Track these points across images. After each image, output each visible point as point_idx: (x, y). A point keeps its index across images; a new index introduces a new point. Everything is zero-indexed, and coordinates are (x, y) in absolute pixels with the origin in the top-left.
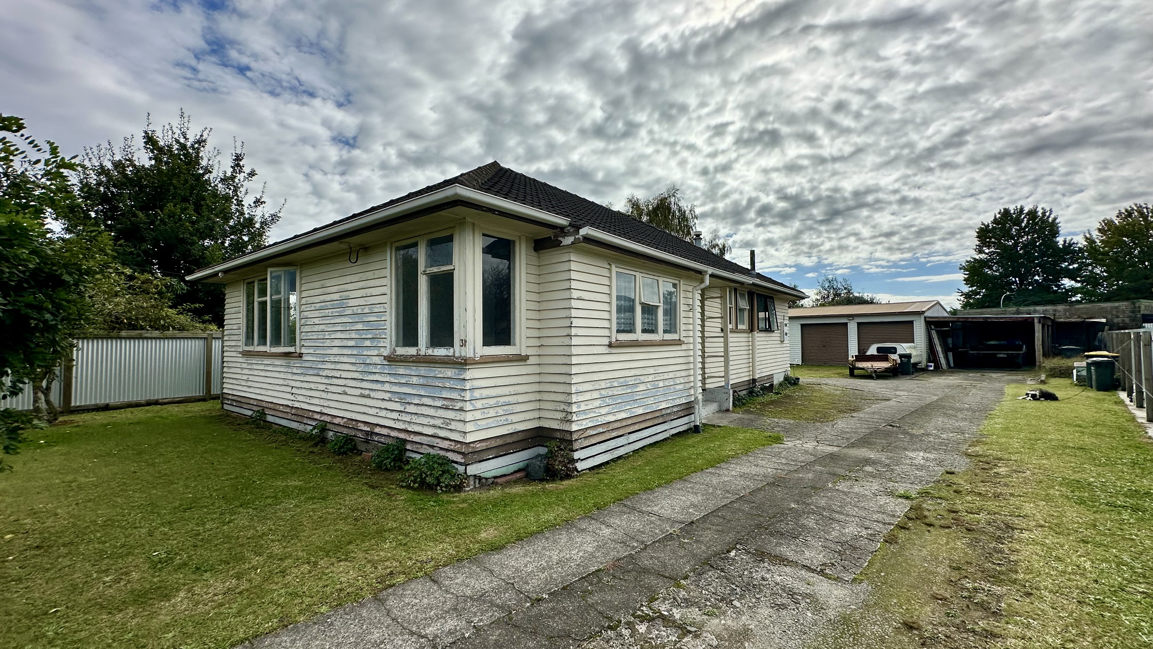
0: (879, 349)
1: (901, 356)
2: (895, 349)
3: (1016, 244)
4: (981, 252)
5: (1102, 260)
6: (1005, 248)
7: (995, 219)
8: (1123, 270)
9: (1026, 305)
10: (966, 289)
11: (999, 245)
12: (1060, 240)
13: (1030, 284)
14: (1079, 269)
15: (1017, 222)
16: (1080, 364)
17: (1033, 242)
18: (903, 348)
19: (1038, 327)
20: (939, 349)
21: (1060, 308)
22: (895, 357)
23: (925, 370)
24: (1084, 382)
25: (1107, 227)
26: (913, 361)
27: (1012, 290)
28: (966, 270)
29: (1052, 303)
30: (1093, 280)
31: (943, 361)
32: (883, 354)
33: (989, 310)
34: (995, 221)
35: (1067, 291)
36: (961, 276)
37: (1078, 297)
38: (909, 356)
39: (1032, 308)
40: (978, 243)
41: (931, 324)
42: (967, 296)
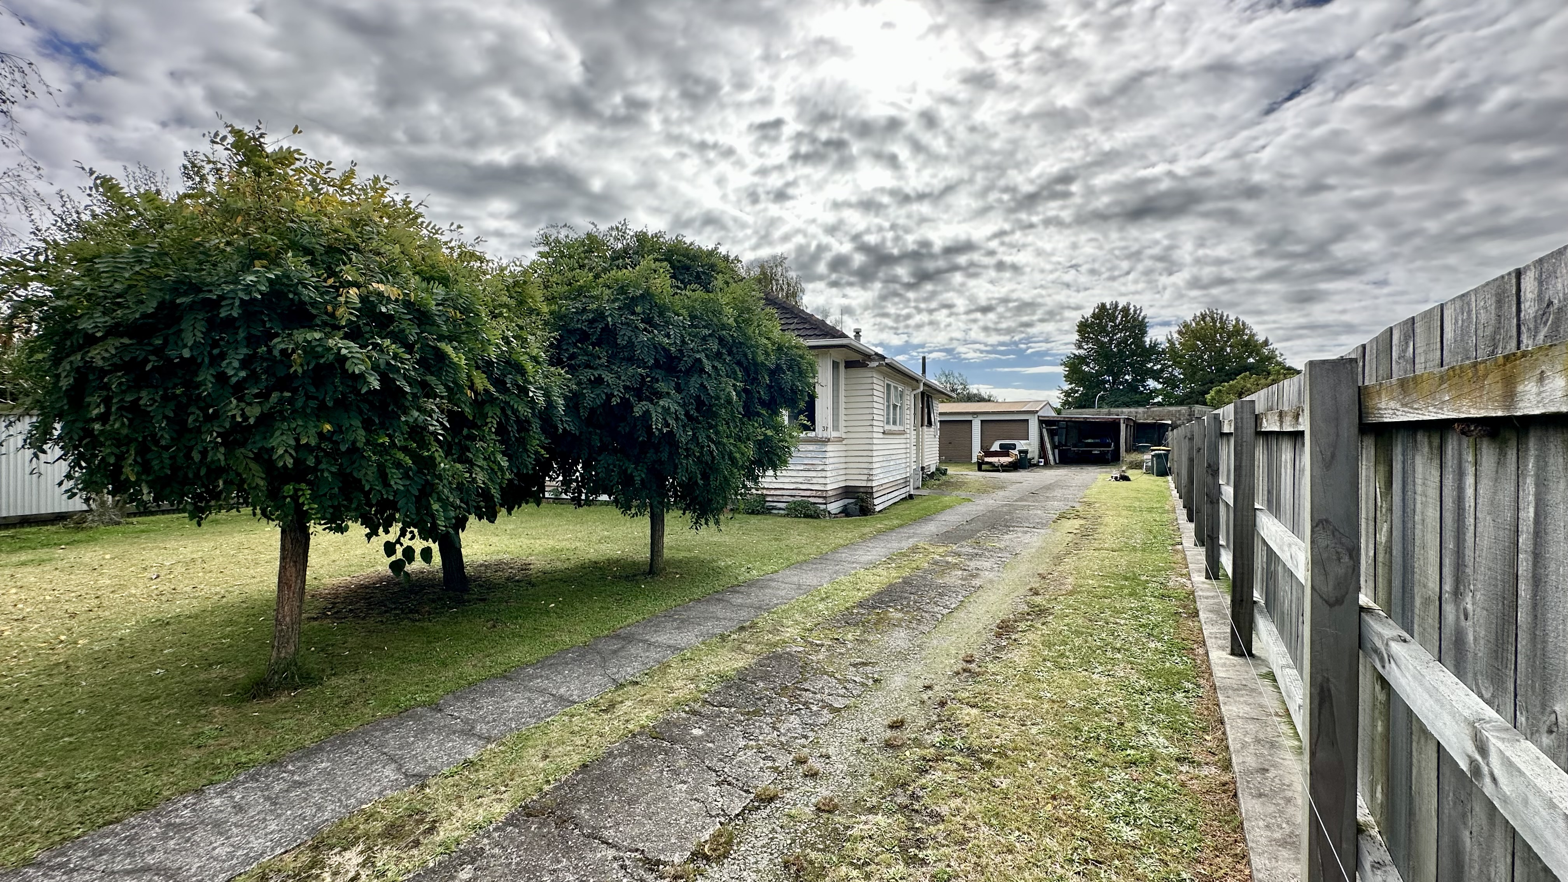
0: (1001, 446)
1: (1020, 452)
2: (1015, 445)
3: (1111, 340)
4: (1080, 347)
5: (1180, 363)
6: (1102, 345)
7: (1094, 314)
8: (1195, 373)
9: (1118, 407)
10: (1067, 387)
11: (1097, 342)
12: (1147, 340)
13: (1121, 383)
14: (1162, 370)
15: (1113, 318)
16: (1147, 457)
17: (1125, 340)
18: (1021, 445)
19: (1123, 427)
20: (1048, 446)
21: (1141, 410)
22: (1016, 452)
23: (1037, 465)
24: (1150, 471)
25: (1186, 330)
26: (1029, 456)
27: (1105, 390)
28: (1066, 366)
29: (1138, 404)
30: (1171, 382)
31: (1051, 457)
32: (1005, 450)
33: (1087, 410)
34: (1094, 316)
35: (1151, 392)
36: (1062, 370)
37: (1160, 399)
38: (1026, 452)
39: (1120, 410)
40: (1078, 337)
41: (1043, 422)
42: (1067, 394)
